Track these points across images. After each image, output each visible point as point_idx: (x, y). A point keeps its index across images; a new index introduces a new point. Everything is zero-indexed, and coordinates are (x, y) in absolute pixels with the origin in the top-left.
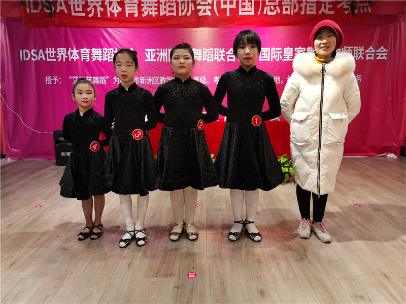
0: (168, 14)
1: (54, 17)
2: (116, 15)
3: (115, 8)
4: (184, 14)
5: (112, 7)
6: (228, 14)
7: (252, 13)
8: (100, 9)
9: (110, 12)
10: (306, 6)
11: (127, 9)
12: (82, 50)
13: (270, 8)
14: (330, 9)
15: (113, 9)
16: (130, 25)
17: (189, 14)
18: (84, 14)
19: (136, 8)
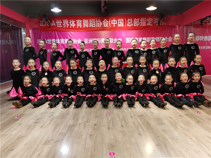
0: (93, 26)
1: (51, 28)
2: (73, 27)
3: (73, 24)
4: (98, 26)
5: (72, 24)
6: (114, 26)
7: (123, 26)
8: (68, 25)
9: (72, 26)
10: (142, 23)
11: (77, 25)
12: (61, 40)
13: (129, 24)
14: (151, 24)
15: (73, 25)
16: (79, 30)
17: (100, 26)
18: (62, 27)
19: (81, 24)
